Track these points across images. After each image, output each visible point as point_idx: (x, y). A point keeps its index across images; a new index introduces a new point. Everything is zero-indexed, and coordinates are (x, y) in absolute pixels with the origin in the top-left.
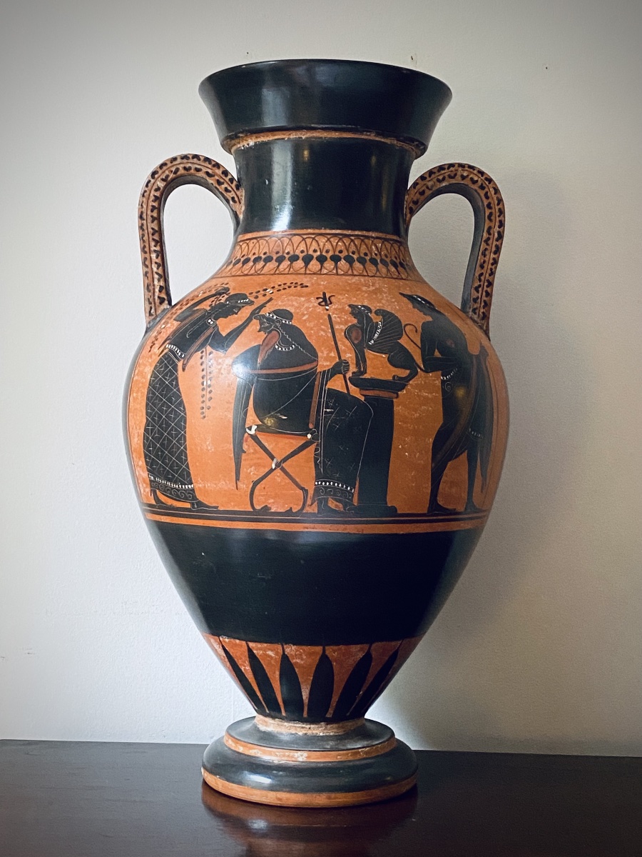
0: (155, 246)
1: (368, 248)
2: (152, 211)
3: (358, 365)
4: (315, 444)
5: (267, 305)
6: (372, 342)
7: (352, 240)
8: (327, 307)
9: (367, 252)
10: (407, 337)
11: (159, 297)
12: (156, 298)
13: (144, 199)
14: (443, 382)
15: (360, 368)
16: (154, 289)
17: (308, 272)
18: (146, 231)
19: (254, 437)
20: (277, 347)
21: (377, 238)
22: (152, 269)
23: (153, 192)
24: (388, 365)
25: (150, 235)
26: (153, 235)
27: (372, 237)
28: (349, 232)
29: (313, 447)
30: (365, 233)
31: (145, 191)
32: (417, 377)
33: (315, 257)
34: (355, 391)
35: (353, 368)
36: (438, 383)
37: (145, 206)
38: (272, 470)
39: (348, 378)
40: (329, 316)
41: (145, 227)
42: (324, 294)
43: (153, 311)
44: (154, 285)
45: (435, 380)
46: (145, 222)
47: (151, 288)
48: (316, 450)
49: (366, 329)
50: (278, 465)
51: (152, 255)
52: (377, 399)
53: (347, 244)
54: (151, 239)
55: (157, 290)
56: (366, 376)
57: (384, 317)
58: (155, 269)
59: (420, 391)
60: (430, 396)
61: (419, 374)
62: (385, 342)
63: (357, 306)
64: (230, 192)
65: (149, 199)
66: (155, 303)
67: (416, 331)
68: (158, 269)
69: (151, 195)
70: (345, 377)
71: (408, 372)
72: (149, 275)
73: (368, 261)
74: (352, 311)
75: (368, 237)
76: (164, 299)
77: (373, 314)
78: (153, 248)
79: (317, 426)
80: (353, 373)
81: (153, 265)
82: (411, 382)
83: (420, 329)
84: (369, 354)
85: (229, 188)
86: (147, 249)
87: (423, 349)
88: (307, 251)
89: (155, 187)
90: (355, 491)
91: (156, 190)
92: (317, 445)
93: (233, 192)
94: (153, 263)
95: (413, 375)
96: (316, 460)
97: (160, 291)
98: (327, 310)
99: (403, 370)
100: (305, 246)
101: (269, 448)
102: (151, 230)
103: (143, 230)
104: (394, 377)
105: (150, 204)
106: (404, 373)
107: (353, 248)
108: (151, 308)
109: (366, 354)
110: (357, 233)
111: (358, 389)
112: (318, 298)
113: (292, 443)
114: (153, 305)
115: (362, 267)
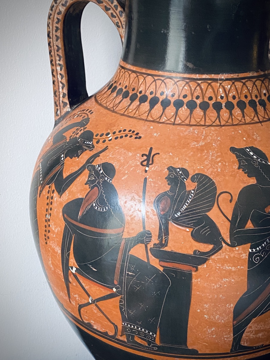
0: (59, 60)
1: (214, 92)
2: (56, 31)
3: (160, 236)
4: (120, 297)
5: (101, 155)
6: (179, 214)
7: (199, 85)
8: (147, 169)
9: (213, 96)
10: (218, 209)
11: (62, 102)
12: (61, 102)
13: (50, 21)
14: (251, 255)
15: (162, 240)
16: (59, 95)
17: (150, 118)
18: (53, 48)
19: (75, 276)
20: (94, 205)
21: (227, 80)
22: (58, 79)
23: (56, 16)
24: (191, 239)
25: (56, 51)
26: (58, 51)
27: (221, 80)
28: (197, 76)
29: (118, 298)
30: (213, 76)
31: (51, 14)
32: (220, 251)
33: (161, 100)
34: (155, 262)
35: (155, 240)
36: (245, 256)
37: (51, 27)
38: (89, 304)
39: (149, 248)
40: (146, 179)
41: (52, 44)
42: (151, 149)
43: (59, 112)
44: (59, 92)
45: (241, 254)
46: (51, 40)
47: (57, 94)
48: (121, 301)
49: (176, 199)
50: (93, 302)
51: (57, 68)
52: (175, 271)
53: (193, 89)
54: (56, 54)
55: (61, 96)
56: (166, 249)
57: (200, 183)
58: (60, 79)
59: (223, 265)
60: (233, 269)
61: (223, 248)
62: (192, 214)
63: (175, 169)
64: (115, 17)
65: (53, 21)
66: (60, 106)
67: (231, 201)
68: (62, 79)
69: (55, 18)
70: (146, 247)
71: (211, 247)
72: (56, 83)
73: (211, 106)
74: (169, 175)
75: (215, 80)
76: (66, 103)
77: (189, 180)
78: (58, 62)
79: (120, 283)
80: (154, 244)
81: (58, 76)
82: (213, 257)
83: (236, 198)
84: (173, 227)
85: (115, 14)
86: (54, 62)
87: (233, 222)
88: (156, 94)
89: (57, 11)
90: (157, 336)
91: (59, 14)
92: (121, 298)
93: (117, 18)
94: (58, 74)
95: (217, 248)
96: (121, 309)
97: (63, 97)
98: (146, 171)
99: (206, 245)
100: (154, 87)
101: (86, 288)
102: (56, 47)
103: (51, 47)
104: (195, 252)
105: (55, 26)
106: (206, 248)
107: (198, 92)
108: (57, 110)
109: (170, 226)
110: (204, 76)
111: (157, 260)
112: (143, 155)
113: (101, 291)
114: (59, 108)
115: (202, 113)
